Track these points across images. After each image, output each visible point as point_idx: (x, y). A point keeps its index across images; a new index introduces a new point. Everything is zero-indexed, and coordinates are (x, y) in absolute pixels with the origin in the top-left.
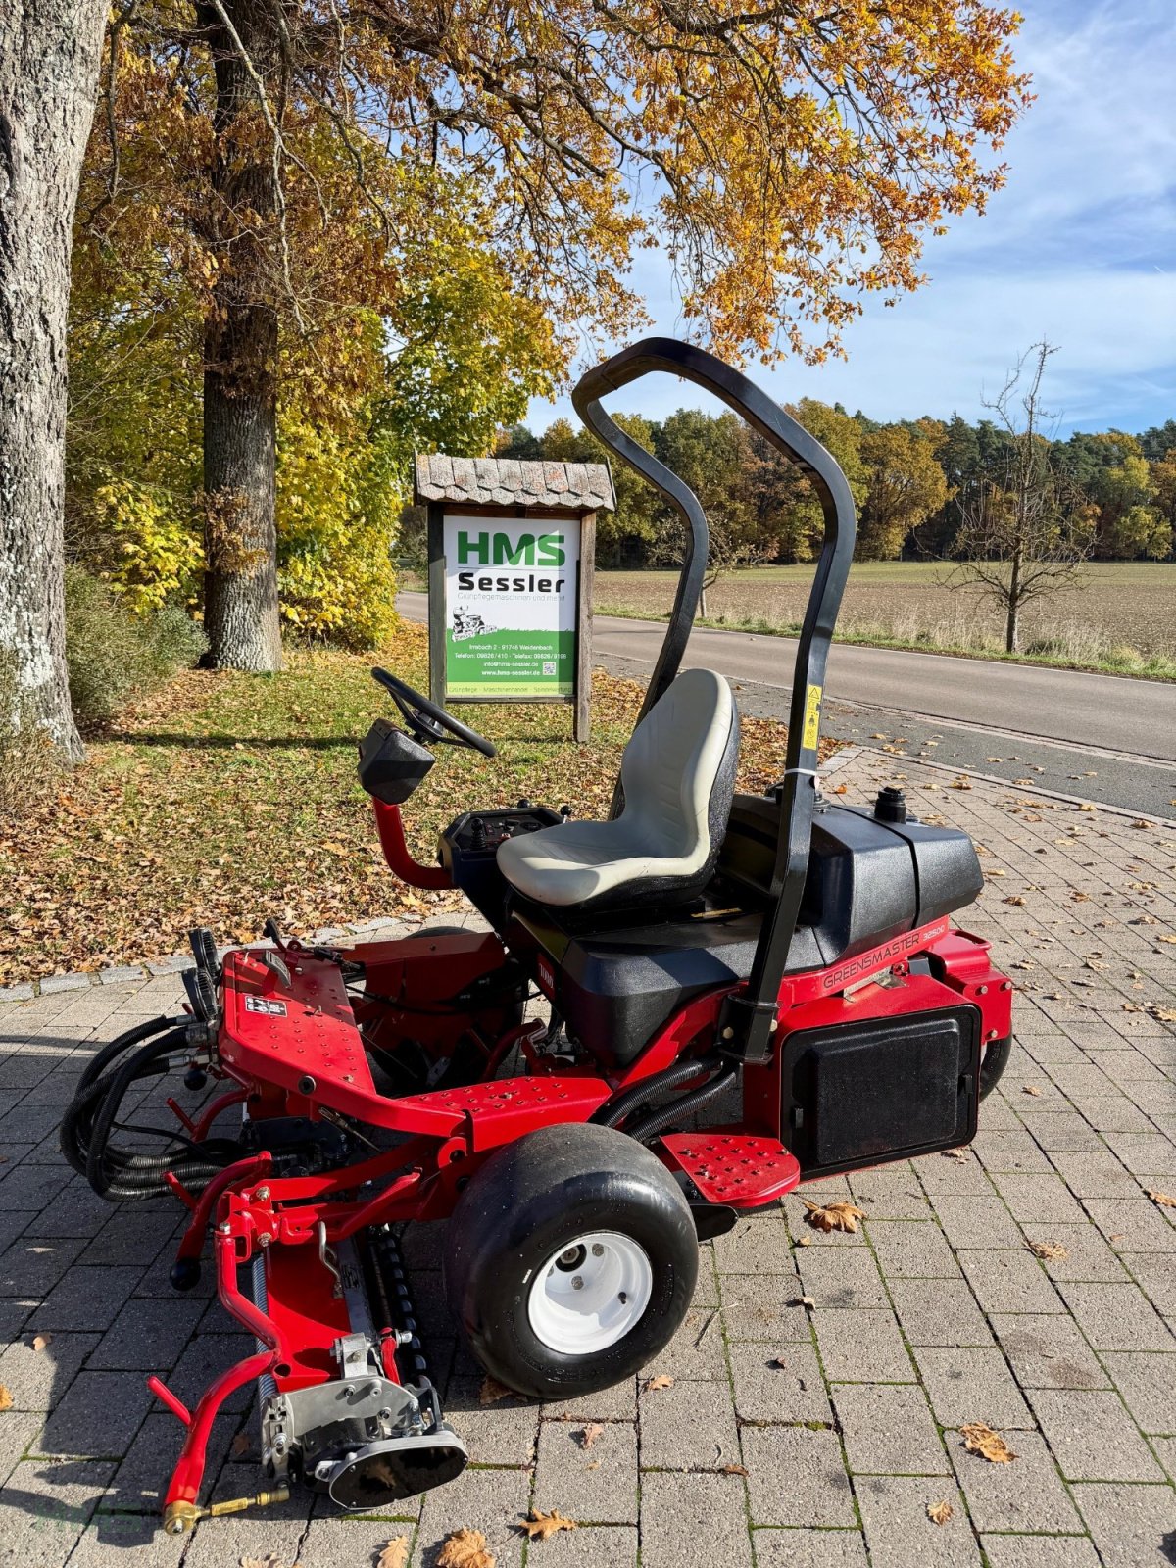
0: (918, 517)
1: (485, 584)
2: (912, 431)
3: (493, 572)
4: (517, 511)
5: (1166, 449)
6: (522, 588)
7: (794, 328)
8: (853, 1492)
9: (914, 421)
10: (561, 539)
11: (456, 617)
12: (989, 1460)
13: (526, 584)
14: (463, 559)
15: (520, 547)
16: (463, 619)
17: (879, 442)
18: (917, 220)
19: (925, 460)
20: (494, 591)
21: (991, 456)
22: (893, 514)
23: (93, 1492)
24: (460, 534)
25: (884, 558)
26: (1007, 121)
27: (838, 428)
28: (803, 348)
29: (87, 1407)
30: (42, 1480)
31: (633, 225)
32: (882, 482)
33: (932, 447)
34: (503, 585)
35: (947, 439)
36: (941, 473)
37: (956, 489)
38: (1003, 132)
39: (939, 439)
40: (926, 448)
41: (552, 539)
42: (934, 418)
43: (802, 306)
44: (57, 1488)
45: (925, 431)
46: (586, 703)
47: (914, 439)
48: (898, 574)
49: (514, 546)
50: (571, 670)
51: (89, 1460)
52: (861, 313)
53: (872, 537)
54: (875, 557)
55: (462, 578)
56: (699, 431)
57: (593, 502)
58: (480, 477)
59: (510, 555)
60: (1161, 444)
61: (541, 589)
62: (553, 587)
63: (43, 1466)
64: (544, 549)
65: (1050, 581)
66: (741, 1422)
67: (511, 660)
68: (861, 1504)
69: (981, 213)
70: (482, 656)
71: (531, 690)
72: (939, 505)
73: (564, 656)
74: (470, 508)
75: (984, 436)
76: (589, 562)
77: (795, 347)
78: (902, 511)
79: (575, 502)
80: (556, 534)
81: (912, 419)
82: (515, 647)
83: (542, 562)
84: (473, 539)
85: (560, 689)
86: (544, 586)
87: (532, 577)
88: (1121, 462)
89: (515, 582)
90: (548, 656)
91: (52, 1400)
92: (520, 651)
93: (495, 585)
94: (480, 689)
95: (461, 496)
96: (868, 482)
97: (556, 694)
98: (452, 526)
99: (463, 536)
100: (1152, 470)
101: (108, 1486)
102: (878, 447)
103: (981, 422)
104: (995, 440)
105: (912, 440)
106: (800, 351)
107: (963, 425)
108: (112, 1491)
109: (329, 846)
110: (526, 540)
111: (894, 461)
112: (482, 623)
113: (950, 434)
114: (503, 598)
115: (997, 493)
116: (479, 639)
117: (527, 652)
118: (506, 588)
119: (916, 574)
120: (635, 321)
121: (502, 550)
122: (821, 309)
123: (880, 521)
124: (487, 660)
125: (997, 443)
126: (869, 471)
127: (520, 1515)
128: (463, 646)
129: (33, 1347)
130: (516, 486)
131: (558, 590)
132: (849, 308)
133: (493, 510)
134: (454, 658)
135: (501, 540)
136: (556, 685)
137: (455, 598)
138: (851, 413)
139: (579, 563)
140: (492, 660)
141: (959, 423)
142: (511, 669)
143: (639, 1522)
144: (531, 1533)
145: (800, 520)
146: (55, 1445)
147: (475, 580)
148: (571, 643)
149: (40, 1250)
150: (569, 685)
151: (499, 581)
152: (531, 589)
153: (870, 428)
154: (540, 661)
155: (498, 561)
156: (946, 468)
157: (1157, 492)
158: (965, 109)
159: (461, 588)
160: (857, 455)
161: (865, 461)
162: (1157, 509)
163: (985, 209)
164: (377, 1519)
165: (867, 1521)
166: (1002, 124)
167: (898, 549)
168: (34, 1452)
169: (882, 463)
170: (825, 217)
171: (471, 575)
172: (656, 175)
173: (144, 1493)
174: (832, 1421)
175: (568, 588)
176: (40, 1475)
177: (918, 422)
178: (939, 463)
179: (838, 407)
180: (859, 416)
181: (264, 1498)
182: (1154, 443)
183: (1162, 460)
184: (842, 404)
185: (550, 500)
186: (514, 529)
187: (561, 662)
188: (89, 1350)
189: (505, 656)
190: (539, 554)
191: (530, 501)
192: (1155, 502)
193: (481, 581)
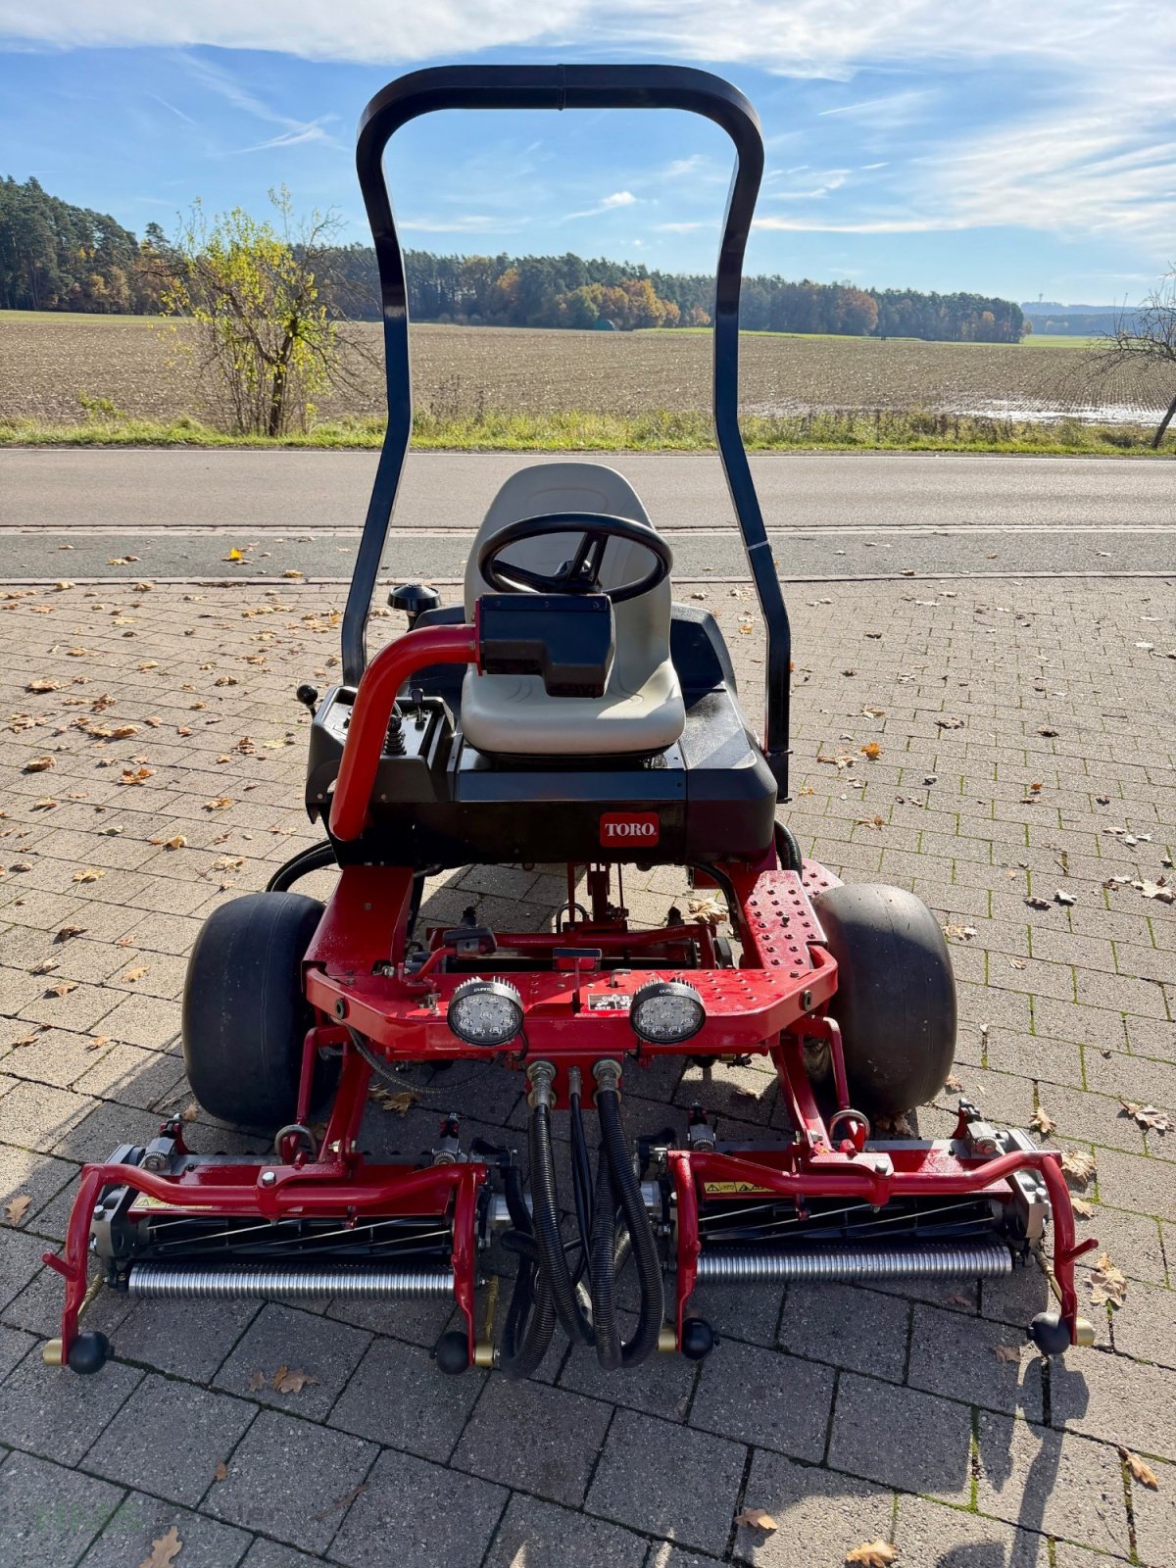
23: (1021, 1431)
29: (890, 1451)
30: (1006, 1484)
44: (1016, 1466)
51: (977, 1439)
63: (985, 1483)
91: (874, 1491)
101: (1014, 1416)
108: (1020, 1412)
146: (952, 1476)
168: (963, 1499)
173: (1020, 1382)
176: (998, 1487)
188: (784, 1462)
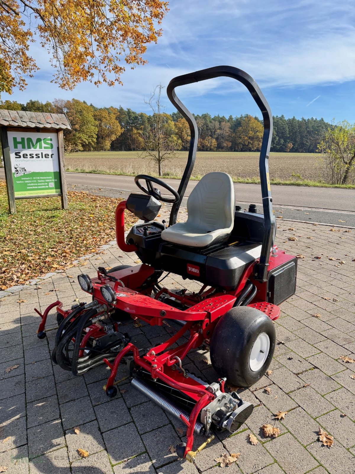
0: (114, 137)
1: (25, 156)
2: (109, 111)
3: (28, 152)
4: (37, 130)
5: (178, 118)
6: (39, 157)
7: (104, 74)
8: (334, 380)
9: (108, 108)
10: (51, 140)
11: (16, 168)
12: (351, 363)
13: (40, 156)
14: (16, 147)
15: (37, 143)
16: (18, 169)
17: (99, 114)
18: (146, 42)
19: (113, 120)
20: (29, 158)
21: (132, 119)
22: (106, 136)
23: (148, 464)
24: (14, 138)
25: (105, 150)
26: (162, 16)
27: (86, 109)
28: (107, 81)
29: (117, 442)
30: (127, 469)
31: (28, 33)
32: (101, 126)
33: (115, 116)
34: (32, 156)
35: (119, 114)
36: (118, 124)
37: (123, 129)
38: (161, 19)
39: (117, 114)
40: (113, 116)
41: (48, 140)
42: (114, 107)
43: (105, 67)
44: (135, 469)
45: (112, 111)
46: (66, 196)
47: (109, 113)
48: (110, 155)
49: (34, 142)
50: (60, 185)
51: (136, 456)
52: (124, 71)
53: (101, 143)
54: (102, 150)
55: (16, 154)
56: (39, 108)
57: (64, 127)
58: (21, 118)
59: (33, 146)
60: (176, 117)
61: (46, 157)
62: (50, 156)
63: (122, 465)
64: (45, 143)
65: (169, 156)
66: (297, 374)
67: (37, 183)
68: (338, 382)
69: (156, 43)
70: (27, 182)
71: (46, 193)
72: (119, 134)
73: (56, 180)
74: (19, 129)
75: (129, 113)
76: (62, 148)
77: (105, 80)
78: (108, 136)
79: (57, 127)
80: (49, 138)
81: (108, 107)
82: (38, 178)
83: (45, 148)
84: (19, 140)
85: (56, 192)
86: (47, 156)
87: (42, 153)
88: (167, 122)
89: (36, 155)
90: (50, 180)
91: (102, 445)
92: (40, 179)
93: (29, 156)
94: (27, 194)
95: (16, 124)
96: (97, 126)
97: (55, 193)
98: (11, 135)
99: (15, 139)
100: (175, 125)
101: (151, 460)
102: (99, 115)
103: (128, 109)
104: (132, 114)
105: (108, 114)
106: (106, 81)
107: (123, 110)
108: (154, 461)
109: (5, 253)
110: (39, 140)
111: (104, 120)
112: (25, 170)
113: (120, 112)
114: (32, 161)
115: (135, 131)
116: (25, 176)
117: (43, 179)
118: (33, 157)
119: (118, 155)
120: (33, 68)
121: (30, 144)
122: (111, 68)
123: (102, 138)
124: (29, 183)
125: (133, 115)
126: (97, 123)
127: (272, 416)
128: (19, 179)
129: (76, 433)
130: (35, 121)
131: (52, 157)
132: (121, 69)
133: (27, 129)
134: (16, 183)
135: (29, 140)
136: (54, 190)
137: (14, 161)
138: (89, 104)
139: (58, 148)
140: (31, 183)
141: (121, 109)
142: (38, 186)
143: (299, 405)
144: (280, 419)
145: (77, 138)
146: (119, 457)
147: (21, 154)
148: (59, 176)
149: (40, 404)
150: (59, 190)
151: (30, 155)
152: (42, 157)
153: (96, 109)
154: (48, 182)
155: (29, 148)
156: (120, 122)
157: (177, 131)
158: (148, 10)
159: (16, 158)
160: (93, 118)
161: (95, 119)
162: (178, 136)
163: (157, 42)
164: (239, 433)
165: (343, 385)
166: (160, 16)
167: (109, 147)
168: (114, 463)
169: (100, 120)
170: (108, 39)
171: (20, 153)
172: (36, 17)
174: (314, 367)
175: (55, 156)
176: (124, 468)
177: (110, 108)
178: (117, 121)
179: (84, 102)
180: (91, 105)
181: (209, 440)
182: (175, 117)
183: (177, 122)
184: (86, 101)
185: (48, 126)
186: (34, 136)
187: (55, 182)
188: (97, 426)
189: (35, 181)
190: (44, 145)
191: (41, 126)
192: (177, 134)
193: (24, 155)
